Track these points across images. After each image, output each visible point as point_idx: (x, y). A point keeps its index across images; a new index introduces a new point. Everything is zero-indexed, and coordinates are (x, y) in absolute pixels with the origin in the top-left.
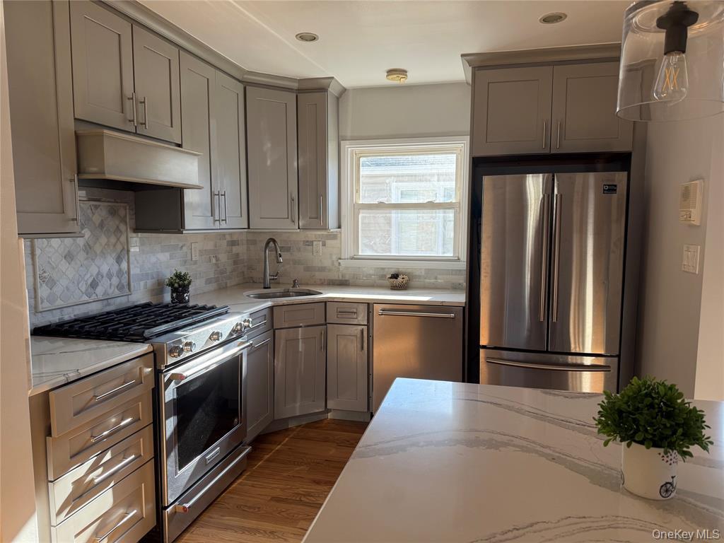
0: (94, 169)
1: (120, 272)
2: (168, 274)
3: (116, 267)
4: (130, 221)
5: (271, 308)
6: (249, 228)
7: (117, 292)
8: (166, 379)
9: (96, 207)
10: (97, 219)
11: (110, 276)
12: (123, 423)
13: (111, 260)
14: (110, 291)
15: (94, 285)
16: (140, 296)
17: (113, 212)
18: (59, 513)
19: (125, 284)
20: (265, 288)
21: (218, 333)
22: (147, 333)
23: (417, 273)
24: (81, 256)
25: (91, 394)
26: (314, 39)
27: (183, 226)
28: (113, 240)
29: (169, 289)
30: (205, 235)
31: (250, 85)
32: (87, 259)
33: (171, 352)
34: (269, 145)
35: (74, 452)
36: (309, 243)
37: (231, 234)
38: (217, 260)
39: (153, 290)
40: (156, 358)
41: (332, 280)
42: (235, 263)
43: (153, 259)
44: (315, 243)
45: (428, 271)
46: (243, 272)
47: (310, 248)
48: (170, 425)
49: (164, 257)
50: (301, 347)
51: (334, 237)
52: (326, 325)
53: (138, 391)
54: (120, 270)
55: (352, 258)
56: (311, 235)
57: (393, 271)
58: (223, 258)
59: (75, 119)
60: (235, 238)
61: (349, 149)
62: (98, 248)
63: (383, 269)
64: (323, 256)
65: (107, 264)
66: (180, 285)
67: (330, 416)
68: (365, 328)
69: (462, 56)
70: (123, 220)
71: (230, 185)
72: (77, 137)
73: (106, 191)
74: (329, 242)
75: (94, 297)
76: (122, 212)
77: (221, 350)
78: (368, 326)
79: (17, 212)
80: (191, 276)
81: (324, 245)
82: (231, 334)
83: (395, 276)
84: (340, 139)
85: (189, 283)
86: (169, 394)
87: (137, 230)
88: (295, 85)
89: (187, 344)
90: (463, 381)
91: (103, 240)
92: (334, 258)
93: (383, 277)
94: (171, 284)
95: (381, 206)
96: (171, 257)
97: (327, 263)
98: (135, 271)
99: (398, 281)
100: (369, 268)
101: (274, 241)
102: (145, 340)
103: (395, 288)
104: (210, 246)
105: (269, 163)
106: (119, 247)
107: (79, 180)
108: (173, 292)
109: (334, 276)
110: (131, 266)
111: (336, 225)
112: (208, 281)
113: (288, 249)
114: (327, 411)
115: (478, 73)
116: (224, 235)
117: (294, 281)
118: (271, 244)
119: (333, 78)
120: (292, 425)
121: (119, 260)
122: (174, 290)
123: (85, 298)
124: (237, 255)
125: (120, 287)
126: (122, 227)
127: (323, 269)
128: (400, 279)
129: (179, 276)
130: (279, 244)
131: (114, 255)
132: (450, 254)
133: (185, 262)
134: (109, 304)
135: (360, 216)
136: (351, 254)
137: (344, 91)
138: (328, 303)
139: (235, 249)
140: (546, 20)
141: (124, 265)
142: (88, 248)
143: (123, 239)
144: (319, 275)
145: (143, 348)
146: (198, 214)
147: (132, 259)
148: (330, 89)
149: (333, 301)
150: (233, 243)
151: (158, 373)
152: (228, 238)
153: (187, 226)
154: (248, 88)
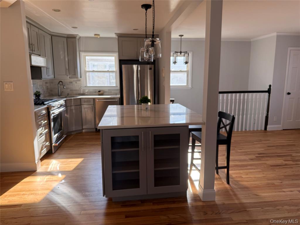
5: (66, 101)
6: (54, 78)
8: (51, 113)
12: (45, 122)
20: (59, 96)
23: (106, 91)
26: (76, 28)
27: (41, 77)
31: (53, 36)
33: (52, 107)
36: (72, 82)
37: (46, 80)
38: (43, 88)
40: (48, 109)
42: (47, 89)
44: (73, 82)
45: (109, 90)
47: (71, 84)
48: (52, 124)
50: (74, 111)
51: (79, 80)
52: (81, 105)
55: (85, 87)
56: (72, 80)
57: (99, 90)
60: (47, 81)
61: (83, 54)
63: (96, 90)
64: (75, 86)
67: (84, 131)
68: (93, 105)
69: (115, 33)
71: (50, 66)
74: (78, 82)
78: (94, 105)
81: (76, 83)
83: (99, 91)
84: (80, 51)
88: (66, 36)
89: (55, 106)
90: (120, 105)
92: (80, 87)
93: (96, 92)
95: (93, 71)
97: (78, 89)
99: (100, 93)
100: (91, 90)
103: (99, 95)
104: (41, 84)
105: (62, 58)
111: (80, 77)
114: (83, 129)
115: (119, 38)
117: (68, 94)
118: (61, 83)
119: (78, 35)
120: (72, 133)
124: (47, 87)
127: (76, 90)
128: (101, 92)
129: (38, 92)
130: (64, 83)
132: (115, 85)
135: (87, 74)
136: (85, 85)
137: (80, 37)
138: (81, 99)
139: (47, 85)
140: (134, 30)
144: (75, 92)
148: (77, 38)
149: (83, 98)
150: (46, 83)
151: (49, 112)
152: (45, 81)
153: (43, 78)
154: (53, 37)
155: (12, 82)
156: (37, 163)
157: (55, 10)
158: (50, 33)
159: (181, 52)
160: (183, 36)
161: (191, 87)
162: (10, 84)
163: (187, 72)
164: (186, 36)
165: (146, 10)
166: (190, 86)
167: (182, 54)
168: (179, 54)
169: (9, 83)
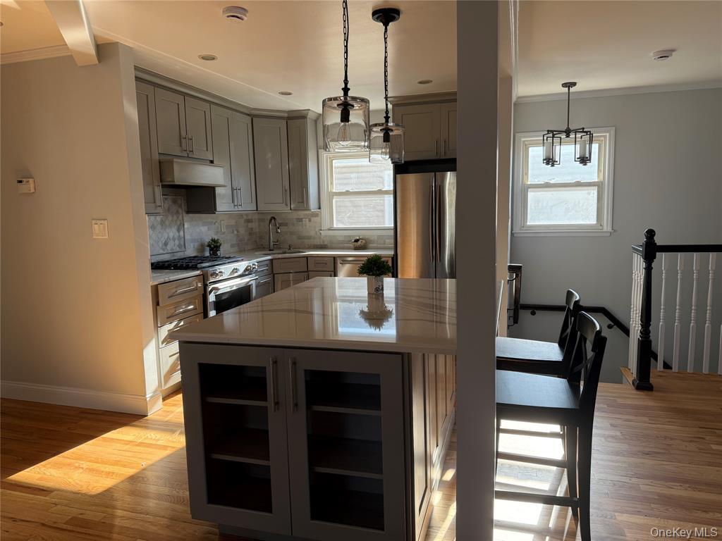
0: (170, 179)
1: (179, 238)
2: (207, 240)
3: (177, 234)
4: (184, 207)
5: (271, 260)
6: (258, 210)
7: (178, 249)
8: (210, 289)
9: (166, 199)
10: (166, 206)
11: (174, 239)
12: (189, 307)
13: (174, 230)
14: (174, 248)
15: (166, 244)
16: (191, 252)
17: (175, 202)
18: (162, 343)
19: (183, 244)
20: (270, 250)
21: (236, 269)
22: (199, 266)
23: (372, 239)
24: (159, 227)
25: (174, 290)
26: (290, 94)
27: (215, 209)
28: (175, 218)
29: (208, 248)
30: (230, 215)
31: (255, 117)
32: (162, 229)
33: (212, 275)
34: (270, 155)
35: (169, 316)
36: (300, 220)
38: (238, 232)
39: (198, 249)
40: (204, 278)
41: (316, 245)
42: (250, 234)
43: (198, 230)
44: (304, 220)
46: (256, 241)
47: (300, 223)
48: (212, 313)
49: (204, 229)
51: (316, 215)
52: (307, 271)
53: (196, 293)
54: (179, 236)
55: (329, 230)
56: (301, 214)
57: (355, 238)
58: (242, 231)
59: (159, 154)
60: (250, 218)
61: (325, 155)
62: (167, 223)
63: (350, 236)
64: (308, 229)
65: (172, 232)
66: (214, 246)
70: (180, 206)
71: (244, 183)
72: (160, 162)
73: (170, 189)
74: (312, 219)
75: (166, 251)
76: (179, 202)
77: (239, 279)
78: (334, 272)
79: (145, 203)
80: (221, 241)
81: (310, 221)
82: (245, 271)
83: (357, 241)
84: (318, 148)
85: (220, 245)
86: (212, 298)
87: (188, 212)
89: (220, 272)
91: (170, 218)
92: (317, 229)
93: (349, 242)
94: (209, 246)
95: (347, 193)
96: (209, 229)
97: (312, 233)
98: (188, 237)
99: (357, 243)
100: (340, 236)
101: (274, 218)
102: (198, 269)
103: (356, 249)
104: (233, 222)
105: (270, 166)
106: (179, 223)
107: (162, 185)
108: (210, 250)
109: (318, 242)
110: (186, 235)
111: (317, 206)
112: (232, 246)
113: (286, 225)
115: (396, 109)
116: (242, 216)
117: (290, 246)
118: (273, 221)
119: (309, 109)
121: (178, 230)
122: (211, 249)
123: (161, 251)
124: (252, 229)
125: (180, 246)
126: (180, 211)
127: (309, 238)
128: (359, 243)
129: (213, 240)
130: (278, 221)
131: (176, 227)
133: (217, 232)
134: (174, 256)
135: (334, 201)
136: (328, 227)
137: (320, 115)
138: (310, 258)
139: (250, 225)
141: (182, 233)
142: (162, 223)
143: (181, 216)
144: (306, 242)
145: (198, 272)
146: (224, 201)
147: (186, 230)
148: (308, 117)
149: (312, 256)
150: (249, 221)
151: (205, 286)
152: (245, 217)
153: (218, 209)
154: (254, 119)
155: (105, 220)
156: (148, 399)
157: (205, 58)
158: (246, 112)
159: (568, 132)
160: (574, 84)
161: (610, 229)
162: (101, 224)
163: (599, 185)
164: (582, 86)
165: (386, 24)
166: (607, 227)
167: (572, 135)
168: (563, 136)
169: (102, 222)
